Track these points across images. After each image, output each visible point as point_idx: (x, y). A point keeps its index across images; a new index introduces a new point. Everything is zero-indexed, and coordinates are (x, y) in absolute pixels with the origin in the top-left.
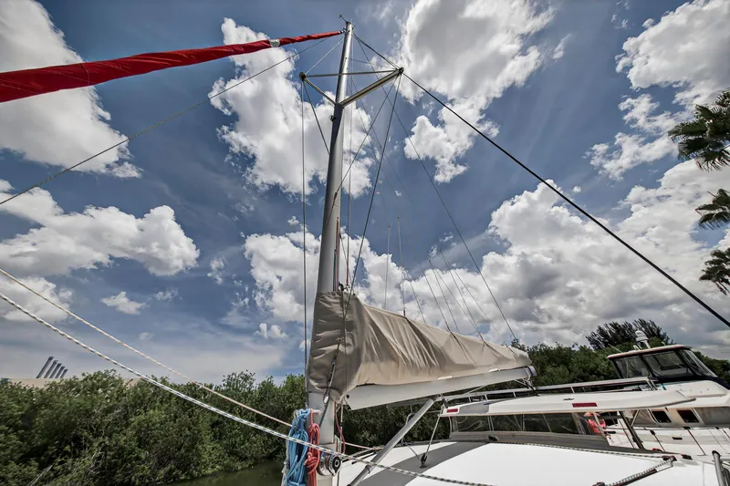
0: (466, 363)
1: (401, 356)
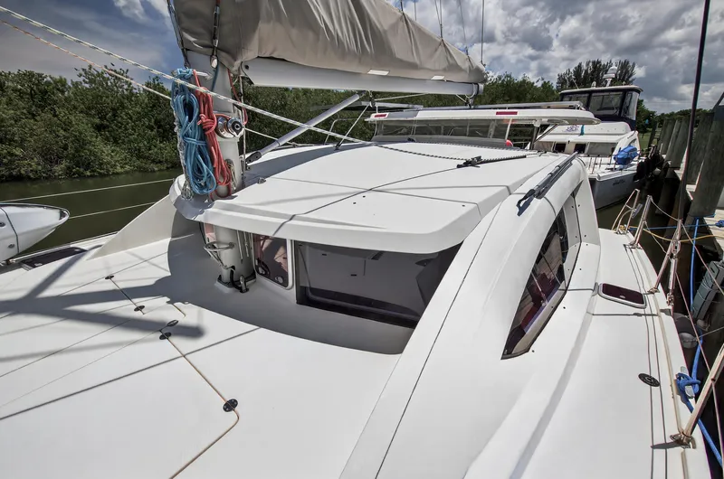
0: (411, 60)
1: (323, 26)
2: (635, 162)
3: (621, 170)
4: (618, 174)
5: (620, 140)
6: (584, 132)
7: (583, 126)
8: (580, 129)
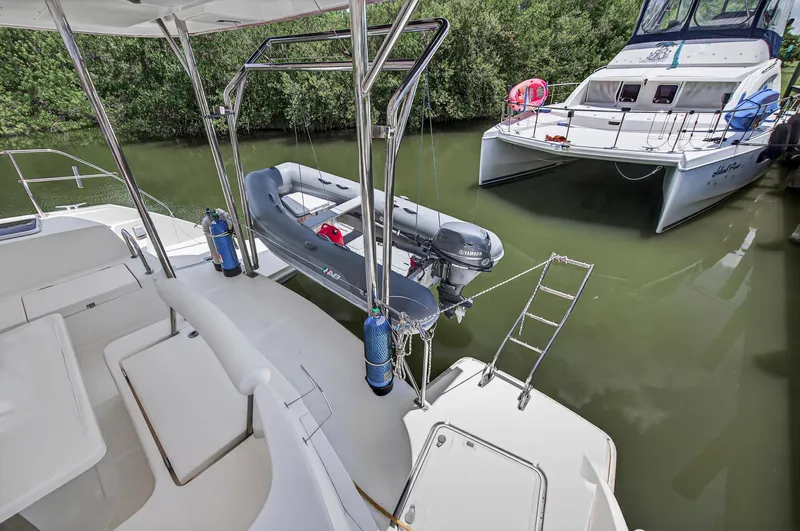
2: (769, 125)
3: (736, 143)
4: (727, 152)
5: (745, 76)
6: (680, 61)
7: (679, 49)
8: (671, 57)
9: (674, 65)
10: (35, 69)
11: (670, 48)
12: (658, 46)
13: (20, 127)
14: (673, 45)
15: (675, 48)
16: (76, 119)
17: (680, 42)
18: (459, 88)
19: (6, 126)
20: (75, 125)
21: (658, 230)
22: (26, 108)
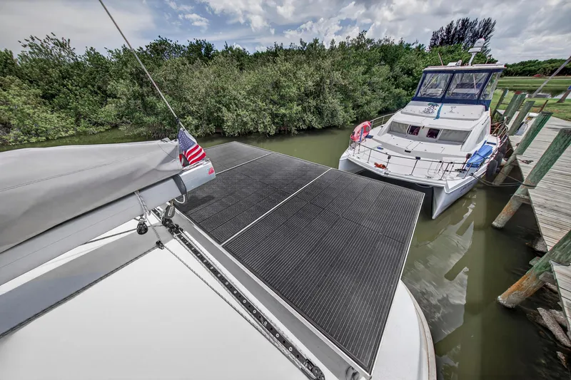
3: (472, 175)
5: (474, 126)
6: (440, 116)
7: (440, 108)
8: (436, 112)
9: (438, 117)
10: (76, 95)
11: (435, 107)
12: (429, 104)
13: (71, 132)
14: (437, 105)
15: (438, 108)
16: (102, 125)
17: (440, 105)
18: (319, 112)
19: (63, 131)
20: (102, 129)
21: (434, 217)
22: (73, 120)
